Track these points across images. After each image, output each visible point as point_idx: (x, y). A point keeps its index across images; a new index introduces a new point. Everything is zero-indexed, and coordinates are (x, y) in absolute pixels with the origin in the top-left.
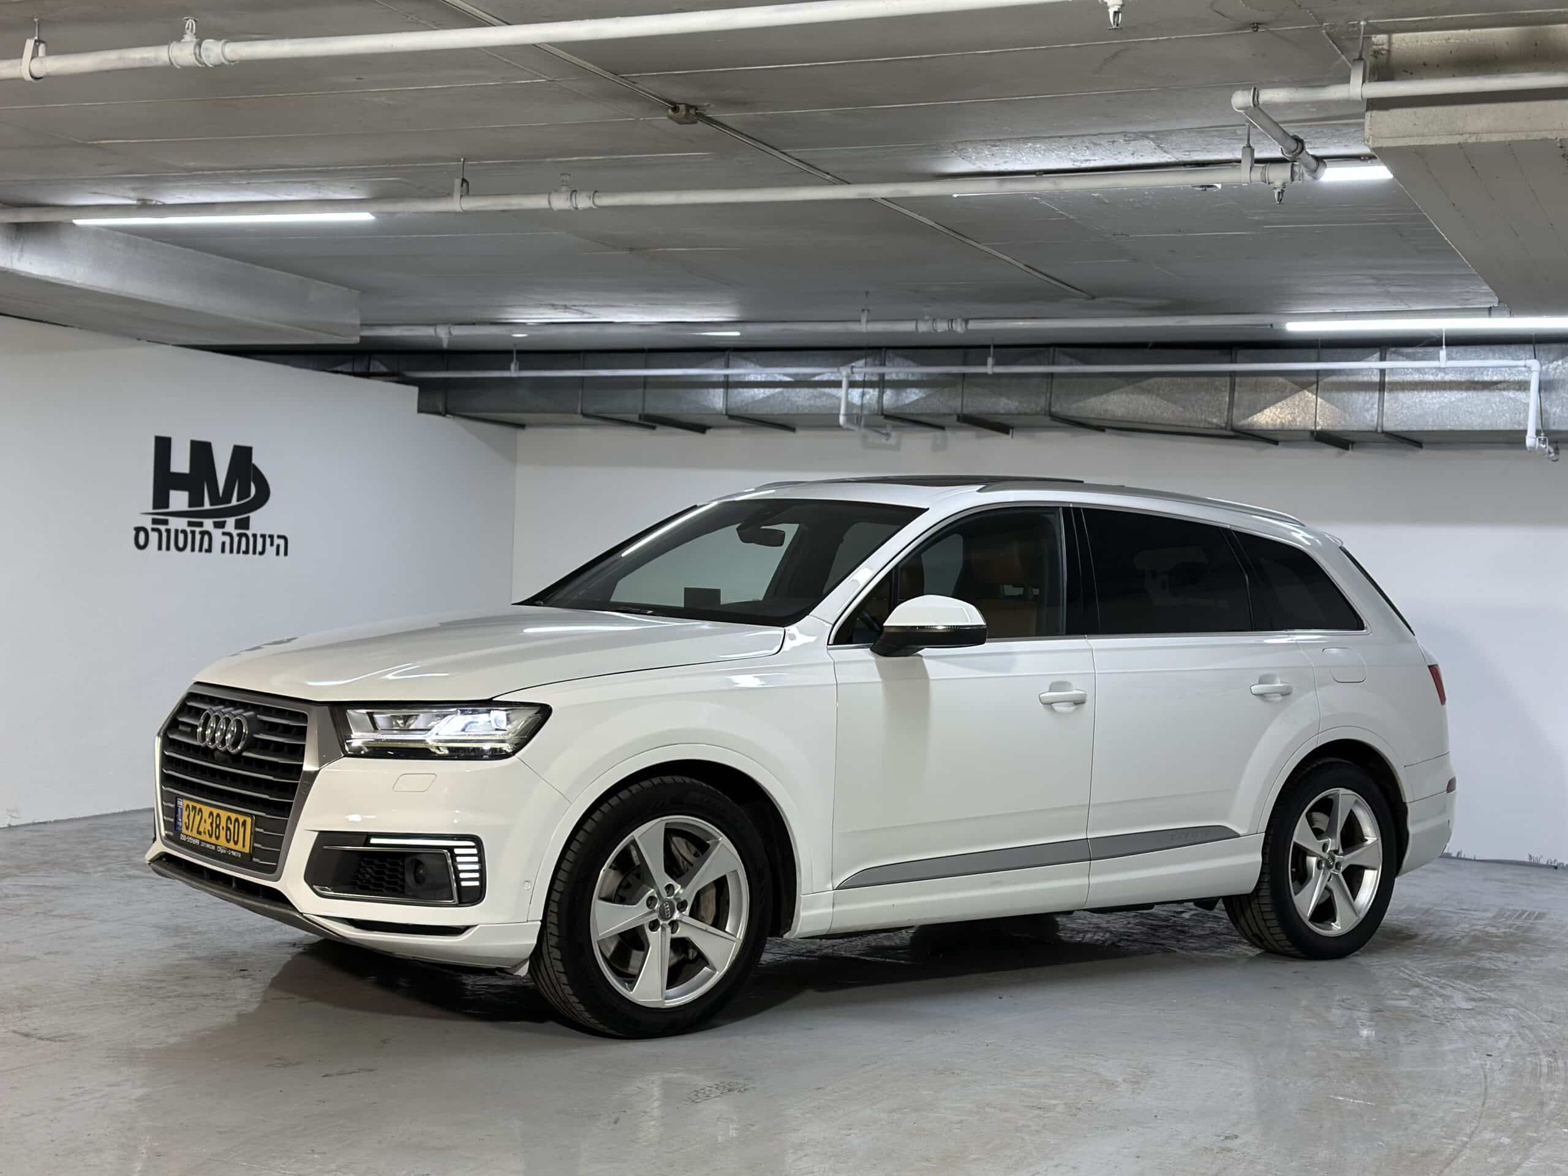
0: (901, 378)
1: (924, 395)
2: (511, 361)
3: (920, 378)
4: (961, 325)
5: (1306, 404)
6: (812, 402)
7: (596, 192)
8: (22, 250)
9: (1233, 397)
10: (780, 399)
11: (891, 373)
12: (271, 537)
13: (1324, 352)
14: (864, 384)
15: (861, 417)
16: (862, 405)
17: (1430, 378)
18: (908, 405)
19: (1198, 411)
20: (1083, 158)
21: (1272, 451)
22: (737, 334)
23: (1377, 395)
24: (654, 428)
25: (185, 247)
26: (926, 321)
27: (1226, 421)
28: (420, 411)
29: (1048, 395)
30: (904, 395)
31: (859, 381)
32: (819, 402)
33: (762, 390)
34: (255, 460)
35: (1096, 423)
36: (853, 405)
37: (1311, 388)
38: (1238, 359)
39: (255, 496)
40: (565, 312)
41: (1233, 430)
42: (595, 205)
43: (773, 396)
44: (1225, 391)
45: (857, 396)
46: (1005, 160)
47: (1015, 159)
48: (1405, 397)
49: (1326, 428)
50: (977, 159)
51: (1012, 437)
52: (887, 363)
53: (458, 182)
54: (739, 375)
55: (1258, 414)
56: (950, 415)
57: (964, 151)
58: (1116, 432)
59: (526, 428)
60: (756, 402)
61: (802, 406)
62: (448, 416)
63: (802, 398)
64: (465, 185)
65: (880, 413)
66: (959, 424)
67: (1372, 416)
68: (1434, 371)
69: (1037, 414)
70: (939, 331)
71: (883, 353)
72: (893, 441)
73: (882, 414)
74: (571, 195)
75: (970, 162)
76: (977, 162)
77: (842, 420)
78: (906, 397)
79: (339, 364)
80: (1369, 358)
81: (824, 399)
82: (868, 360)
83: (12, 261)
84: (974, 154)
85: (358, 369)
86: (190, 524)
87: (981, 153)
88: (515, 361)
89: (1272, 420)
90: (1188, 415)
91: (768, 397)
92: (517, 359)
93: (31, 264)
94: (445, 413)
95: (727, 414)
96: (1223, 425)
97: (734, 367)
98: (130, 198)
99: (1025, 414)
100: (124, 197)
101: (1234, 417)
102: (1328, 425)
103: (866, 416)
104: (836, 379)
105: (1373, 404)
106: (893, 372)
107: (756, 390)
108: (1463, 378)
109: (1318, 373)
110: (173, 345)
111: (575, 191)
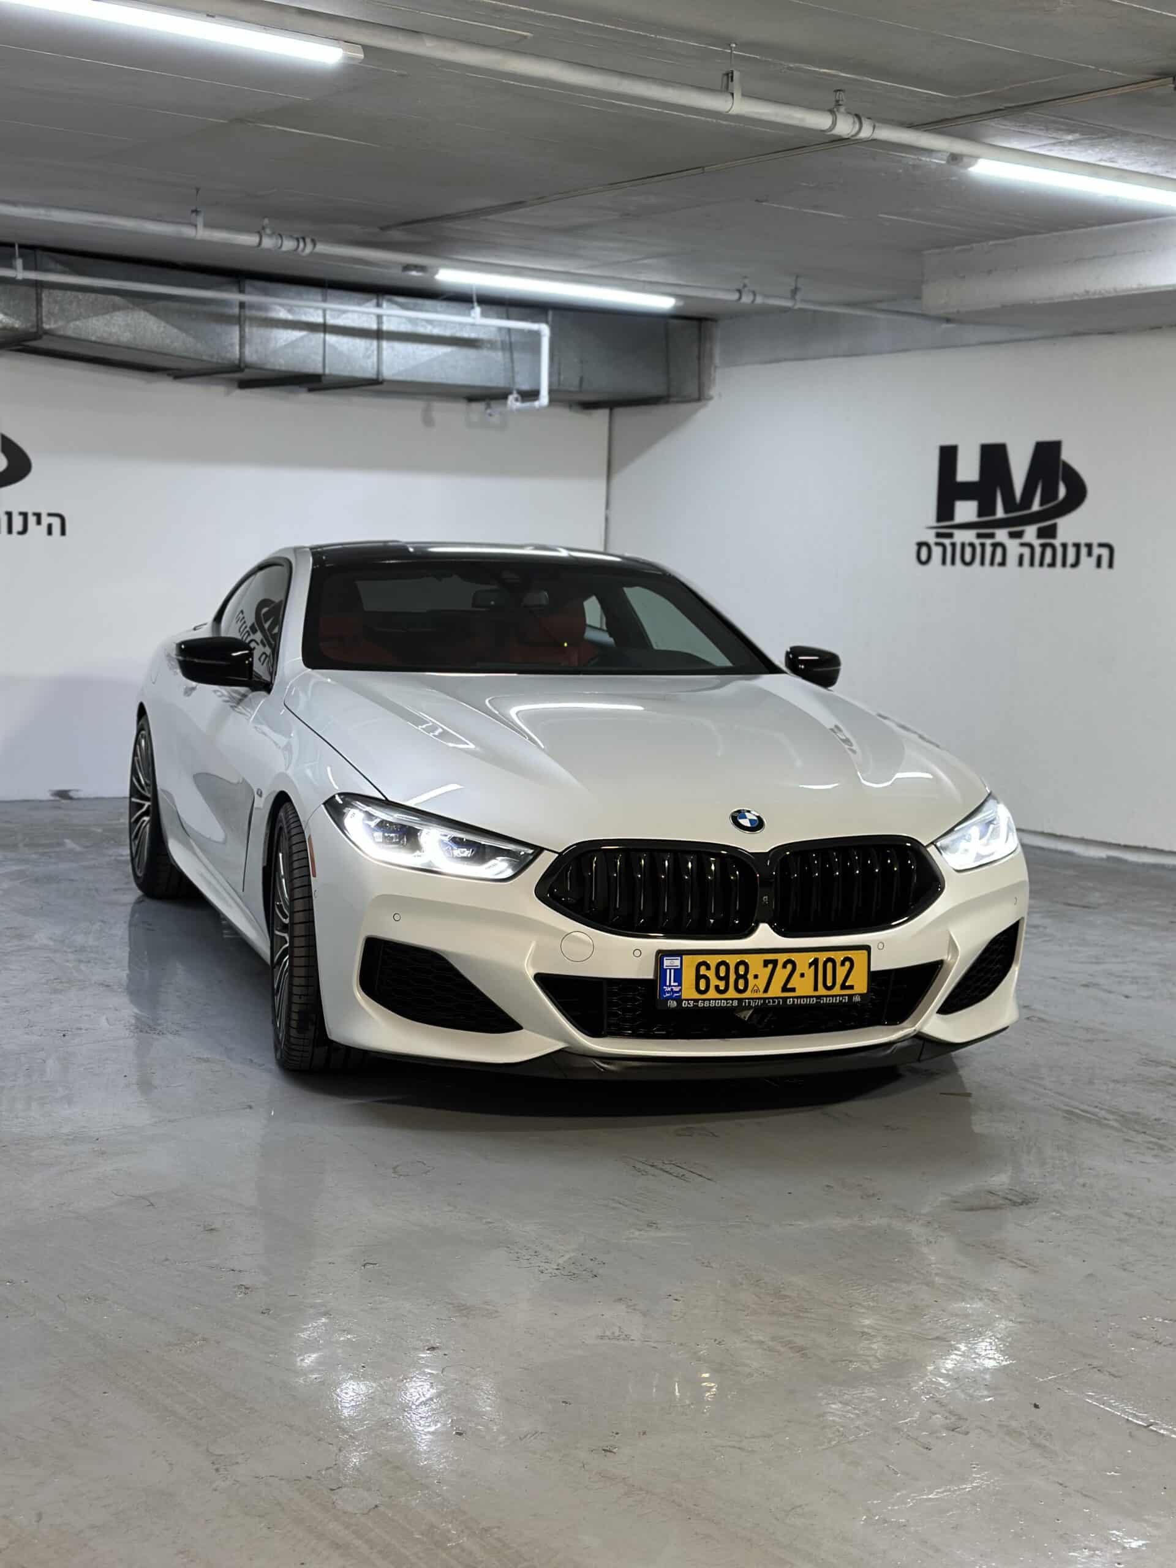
4: (308, 248)
9: (243, 333)
17: (422, 330)
19: (211, 344)
23: (375, 343)
26: (270, 236)
27: (239, 358)
29: (38, 308)
48: (400, 347)
67: (373, 363)
68: (424, 323)
70: (284, 249)
80: (368, 304)
101: (248, 352)
105: (373, 352)
108: (448, 333)
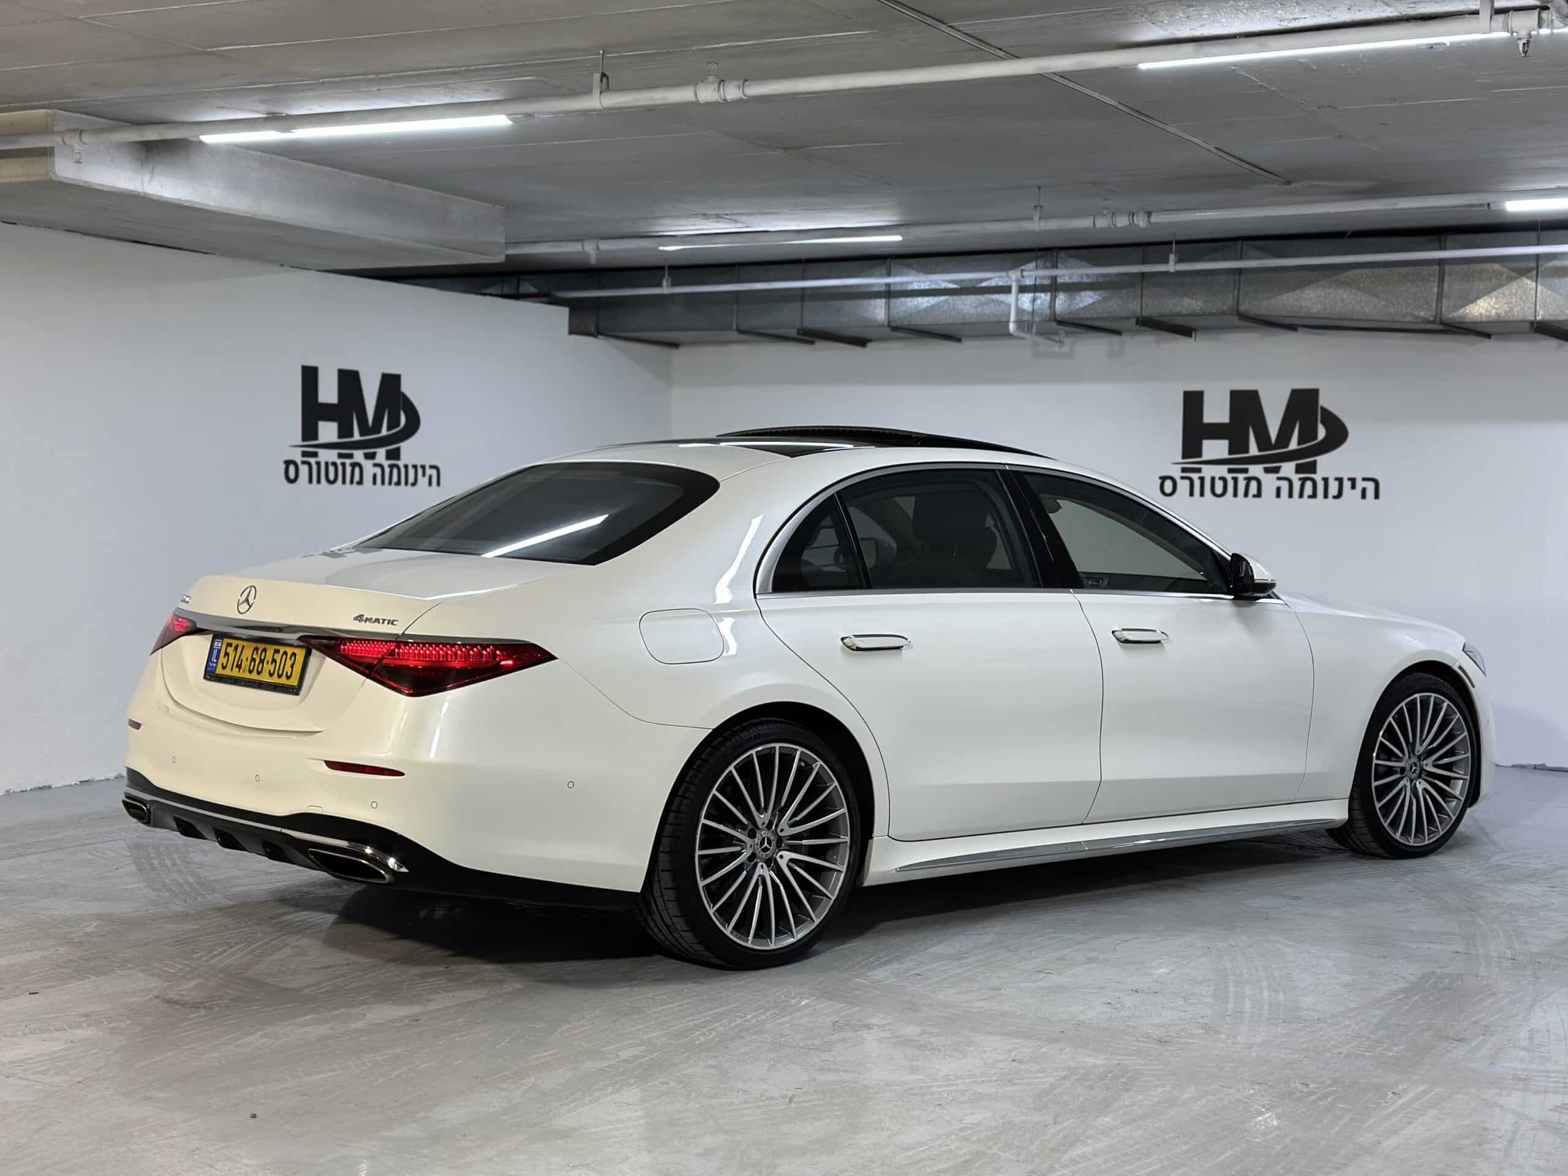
0: (1074, 281)
1: (1100, 298)
2: (664, 276)
3: (1095, 280)
4: (1144, 220)
5: (1525, 292)
6: (979, 310)
7: (746, 80)
8: (152, 172)
9: (1443, 288)
10: (946, 307)
11: (1064, 276)
12: (423, 467)
13: (1544, 234)
14: (1035, 289)
15: (1032, 324)
16: (1033, 309)
18: (1085, 308)
19: (1404, 304)
20: (1291, 17)
21: (1484, 345)
22: (898, 238)
24: (812, 343)
25: (320, 164)
26: (1104, 216)
27: (1434, 313)
28: (571, 332)
29: (1236, 293)
30: (1078, 298)
31: (1030, 286)
32: (987, 310)
33: (926, 299)
34: (405, 388)
35: (1288, 321)
36: (1024, 311)
37: (1530, 275)
38: (1448, 245)
39: (406, 425)
40: (717, 222)
41: (1442, 323)
42: (746, 96)
43: (937, 305)
44: (1434, 281)
45: (1028, 301)
46: (1201, 23)
47: (1214, 21)
49: (1548, 317)
50: (1170, 23)
51: (1195, 340)
52: (1059, 265)
53: (597, 76)
54: (902, 284)
55: (1471, 305)
56: (1127, 318)
57: (1156, 14)
58: (1309, 330)
59: (681, 347)
60: (919, 312)
61: (968, 314)
62: (600, 337)
63: (968, 305)
64: (604, 79)
65: (1052, 318)
66: (1138, 327)
69: (1223, 313)
70: (1119, 225)
71: (1055, 254)
72: (1065, 349)
73: (1055, 320)
74: (719, 85)
75: (1161, 27)
76: (1170, 28)
77: (1012, 327)
78: (1080, 301)
79: (487, 287)
81: (992, 306)
82: (1039, 262)
83: (142, 186)
84: (1167, 18)
85: (506, 291)
86: (340, 456)
87: (1175, 15)
88: (667, 277)
89: (1486, 311)
90: (1392, 309)
91: (932, 307)
92: (669, 274)
93: (162, 186)
94: (596, 333)
95: (889, 326)
96: (1431, 319)
97: (895, 275)
98: (258, 112)
99: (1211, 314)
100: (253, 111)
101: (1443, 309)
102: (1551, 315)
103: (1037, 323)
104: (1004, 284)
106: (1066, 274)
107: (920, 299)
109: (1537, 257)
110: (317, 271)
111: (723, 81)
